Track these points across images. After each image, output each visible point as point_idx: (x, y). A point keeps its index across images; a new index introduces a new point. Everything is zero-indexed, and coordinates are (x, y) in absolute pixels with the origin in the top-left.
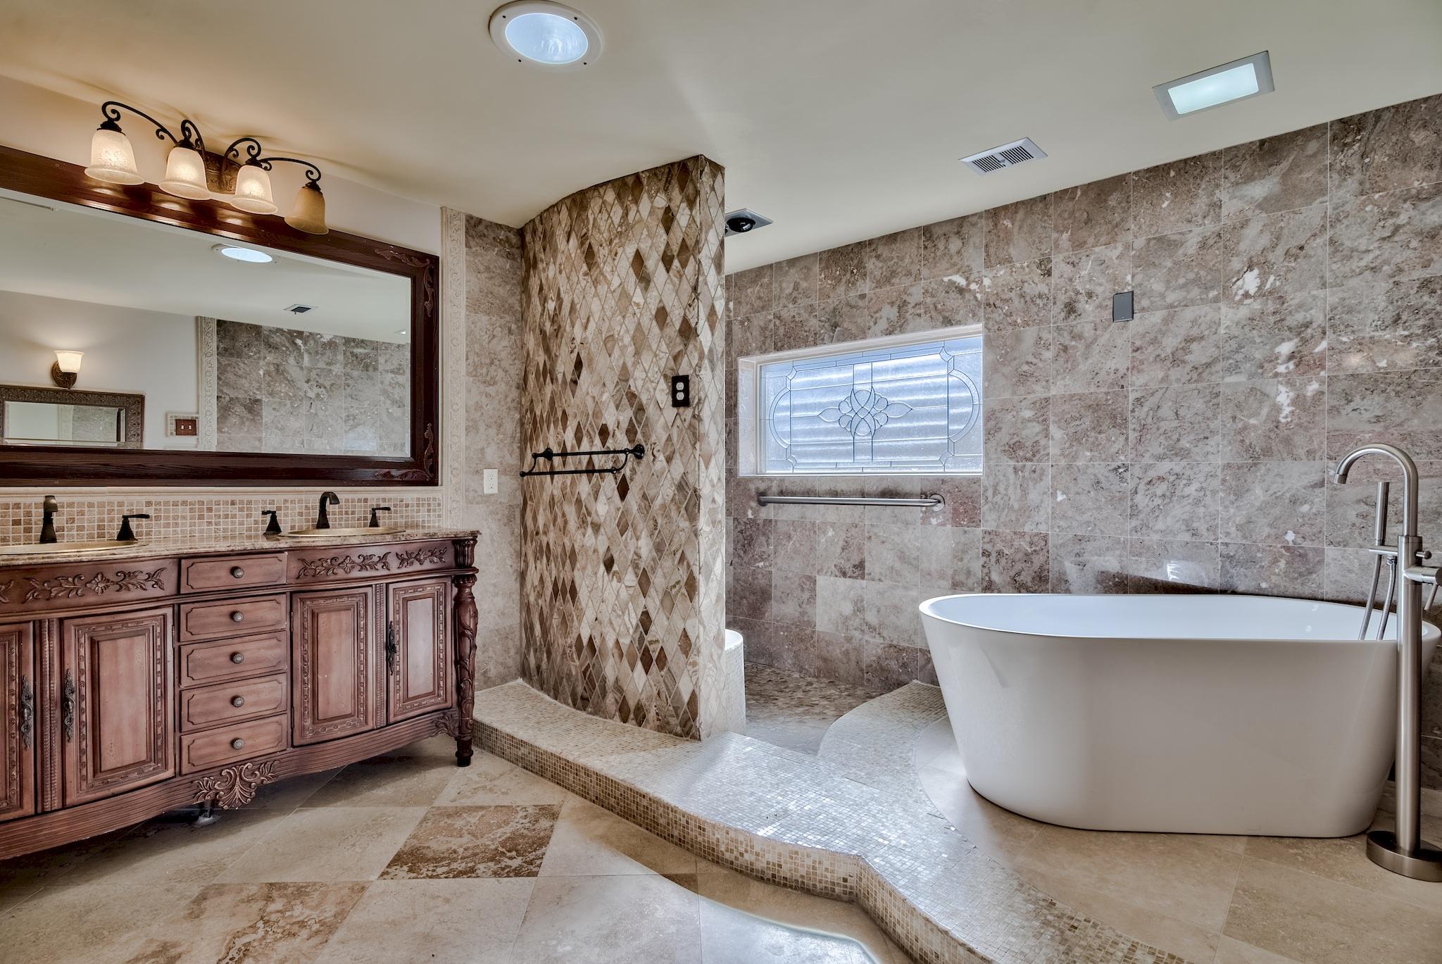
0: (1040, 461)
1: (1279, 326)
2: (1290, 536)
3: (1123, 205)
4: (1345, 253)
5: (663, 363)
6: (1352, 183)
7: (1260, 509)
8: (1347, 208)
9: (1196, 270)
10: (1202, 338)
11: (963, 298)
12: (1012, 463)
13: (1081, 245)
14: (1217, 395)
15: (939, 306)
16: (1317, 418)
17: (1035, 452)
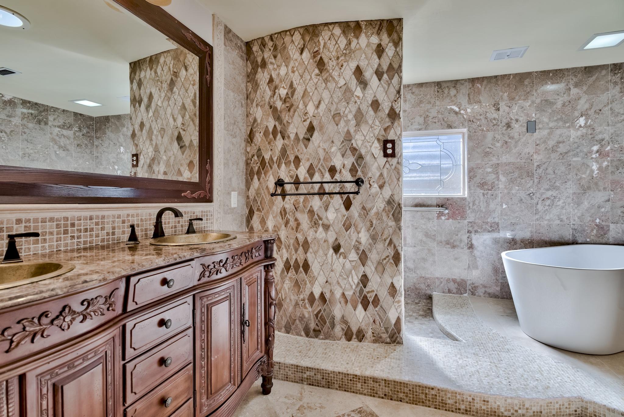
0: (495, 190)
1: (593, 140)
2: (598, 221)
3: (531, 84)
4: (616, 114)
5: (376, 132)
6: (618, 88)
7: (587, 210)
8: (616, 97)
9: (561, 115)
10: (564, 142)
11: (457, 116)
12: (482, 191)
13: (513, 99)
14: (570, 165)
15: (445, 119)
16: (607, 175)
17: (493, 187)
